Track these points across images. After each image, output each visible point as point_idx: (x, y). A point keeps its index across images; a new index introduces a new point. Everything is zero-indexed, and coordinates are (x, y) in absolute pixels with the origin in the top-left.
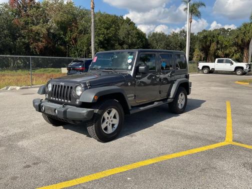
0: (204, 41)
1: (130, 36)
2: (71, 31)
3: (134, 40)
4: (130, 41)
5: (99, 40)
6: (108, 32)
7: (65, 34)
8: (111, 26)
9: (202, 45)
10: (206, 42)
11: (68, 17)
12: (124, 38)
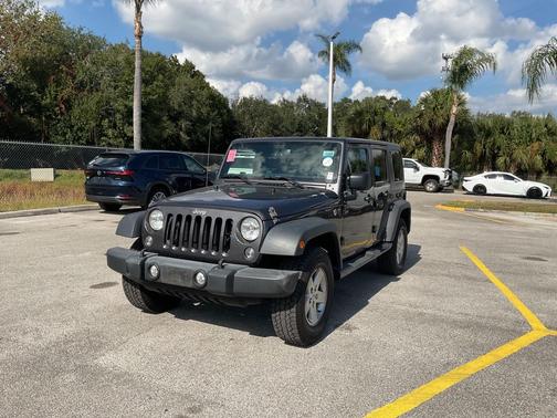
0: (358, 120)
1: (194, 102)
2: (58, 83)
3: (204, 110)
4: (194, 114)
5: (126, 106)
6: (148, 90)
7: (42, 89)
8: (154, 78)
9: (353, 129)
10: (361, 124)
11: (50, 51)
12: (180, 106)
